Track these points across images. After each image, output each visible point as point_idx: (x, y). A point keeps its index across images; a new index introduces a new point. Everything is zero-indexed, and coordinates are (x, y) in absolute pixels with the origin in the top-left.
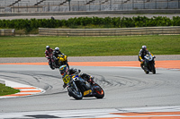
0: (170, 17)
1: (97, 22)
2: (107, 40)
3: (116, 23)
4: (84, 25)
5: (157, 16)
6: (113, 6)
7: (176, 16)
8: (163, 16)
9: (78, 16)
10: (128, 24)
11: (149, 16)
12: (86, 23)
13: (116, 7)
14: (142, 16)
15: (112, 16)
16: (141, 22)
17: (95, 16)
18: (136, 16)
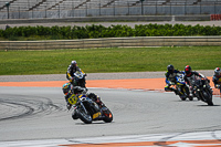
0: (132, 25)
1: (43, 33)
2: (54, 54)
3: (65, 34)
4: (26, 36)
5: (116, 24)
6: (62, 12)
7: (138, 24)
8: (123, 24)
9: (18, 26)
10: (80, 34)
11: (107, 25)
12: (28, 33)
13: (65, 13)
14: (98, 24)
15: (60, 25)
16: (96, 32)
17: (40, 25)
18: (90, 25)
